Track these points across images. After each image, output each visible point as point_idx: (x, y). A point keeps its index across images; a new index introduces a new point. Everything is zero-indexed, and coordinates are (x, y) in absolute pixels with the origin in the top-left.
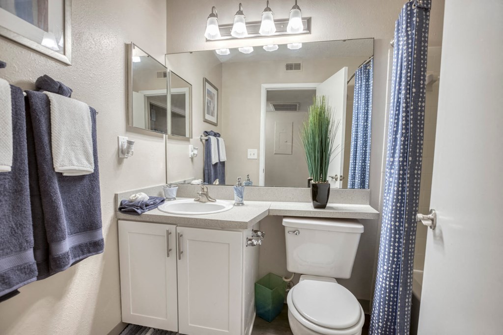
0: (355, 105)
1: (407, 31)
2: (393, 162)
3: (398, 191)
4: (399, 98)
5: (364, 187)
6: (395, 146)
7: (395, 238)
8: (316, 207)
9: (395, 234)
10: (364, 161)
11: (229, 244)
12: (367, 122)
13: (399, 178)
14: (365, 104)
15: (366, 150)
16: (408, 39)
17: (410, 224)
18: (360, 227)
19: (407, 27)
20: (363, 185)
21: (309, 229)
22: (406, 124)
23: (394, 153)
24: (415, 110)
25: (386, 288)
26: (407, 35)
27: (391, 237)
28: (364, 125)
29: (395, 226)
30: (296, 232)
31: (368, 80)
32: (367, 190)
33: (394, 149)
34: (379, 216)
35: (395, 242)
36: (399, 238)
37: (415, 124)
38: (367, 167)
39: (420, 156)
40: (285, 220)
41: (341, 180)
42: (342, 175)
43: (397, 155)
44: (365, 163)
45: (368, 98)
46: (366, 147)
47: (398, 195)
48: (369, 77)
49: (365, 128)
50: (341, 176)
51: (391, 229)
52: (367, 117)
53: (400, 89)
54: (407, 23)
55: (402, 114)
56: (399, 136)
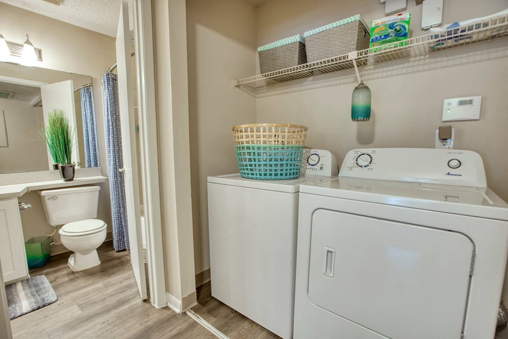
0: (83, 113)
1: (108, 88)
2: (109, 150)
3: (114, 164)
4: (108, 119)
5: (97, 166)
6: (109, 142)
7: (116, 186)
8: (66, 181)
9: (116, 185)
10: (95, 150)
11: (5, 210)
12: (93, 126)
13: (114, 158)
14: (90, 114)
15: (95, 144)
16: (109, 92)
17: (121, 178)
18: (98, 188)
19: (108, 85)
20: (96, 165)
21: (65, 194)
22: (113, 132)
23: (109, 145)
24: (116, 125)
25: (116, 212)
26: (108, 89)
27: (114, 187)
28: (92, 128)
29: (115, 181)
30: (54, 198)
31: (90, 98)
32: (99, 167)
33: (109, 144)
34: (107, 179)
35: (116, 188)
36: (118, 186)
37: (117, 132)
38: (98, 154)
39: (121, 147)
40: (43, 192)
41: (78, 165)
42: (79, 161)
43: (111, 147)
44: (95, 151)
45: (92, 110)
46: (95, 141)
47: (114, 166)
48: (91, 96)
49: (93, 129)
50: (78, 163)
51: (113, 183)
52: (93, 122)
53: (108, 114)
54: (108, 83)
55: (111, 127)
56: (110, 137)
